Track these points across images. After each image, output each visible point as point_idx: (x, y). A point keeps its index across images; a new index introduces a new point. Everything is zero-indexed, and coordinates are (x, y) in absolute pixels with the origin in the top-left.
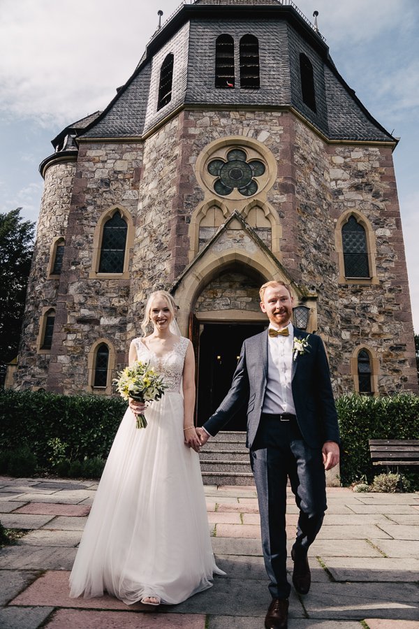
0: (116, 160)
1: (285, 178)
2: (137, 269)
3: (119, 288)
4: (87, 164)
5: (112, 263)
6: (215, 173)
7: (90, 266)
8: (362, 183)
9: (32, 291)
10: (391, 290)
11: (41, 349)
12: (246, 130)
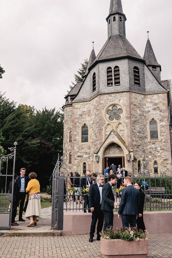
0: (83, 108)
1: (128, 114)
2: (92, 141)
3: (88, 147)
4: (75, 110)
5: (85, 139)
6: (109, 114)
7: (79, 141)
8: (156, 107)
9: (64, 147)
10: (164, 142)
11: (69, 163)
12: (117, 99)
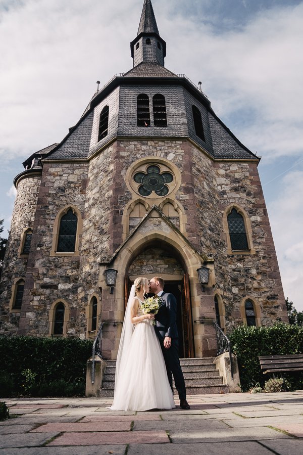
0: (69, 174)
1: (187, 183)
2: (85, 249)
3: (72, 263)
4: (49, 177)
5: (66, 245)
6: (139, 181)
7: (51, 247)
8: (239, 186)
9: (6, 267)
10: (264, 258)
11: (12, 309)
12: (159, 152)
